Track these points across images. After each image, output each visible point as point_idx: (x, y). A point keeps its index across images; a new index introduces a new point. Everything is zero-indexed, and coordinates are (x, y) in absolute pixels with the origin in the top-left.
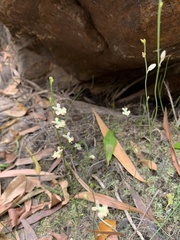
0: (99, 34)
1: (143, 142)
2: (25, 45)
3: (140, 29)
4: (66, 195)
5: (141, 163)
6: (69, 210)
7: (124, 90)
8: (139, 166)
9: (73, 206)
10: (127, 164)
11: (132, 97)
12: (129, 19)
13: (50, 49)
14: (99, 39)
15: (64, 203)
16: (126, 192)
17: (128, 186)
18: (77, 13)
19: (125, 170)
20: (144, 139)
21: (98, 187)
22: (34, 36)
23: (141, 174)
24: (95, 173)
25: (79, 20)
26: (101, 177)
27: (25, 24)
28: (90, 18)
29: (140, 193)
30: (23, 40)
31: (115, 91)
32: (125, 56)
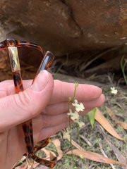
0: (77, 25)
1: (115, 107)
2: (12, 30)
3: (117, 24)
4: (60, 151)
5: (117, 125)
6: (63, 164)
7: (89, 63)
8: (115, 127)
9: (67, 160)
10: (106, 125)
11: (95, 69)
12: (108, 16)
13: (32, 33)
14: (77, 28)
15: (59, 158)
16: (109, 149)
17: (110, 143)
18: (62, 9)
19: (105, 131)
20: (116, 105)
21: (85, 144)
22: (19, 23)
23: (118, 133)
24: (81, 134)
25: (64, 14)
26: (86, 136)
27: (12, 15)
28: (72, 13)
29: (120, 149)
30: (10, 26)
31: (82, 64)
32: (97, 41)
